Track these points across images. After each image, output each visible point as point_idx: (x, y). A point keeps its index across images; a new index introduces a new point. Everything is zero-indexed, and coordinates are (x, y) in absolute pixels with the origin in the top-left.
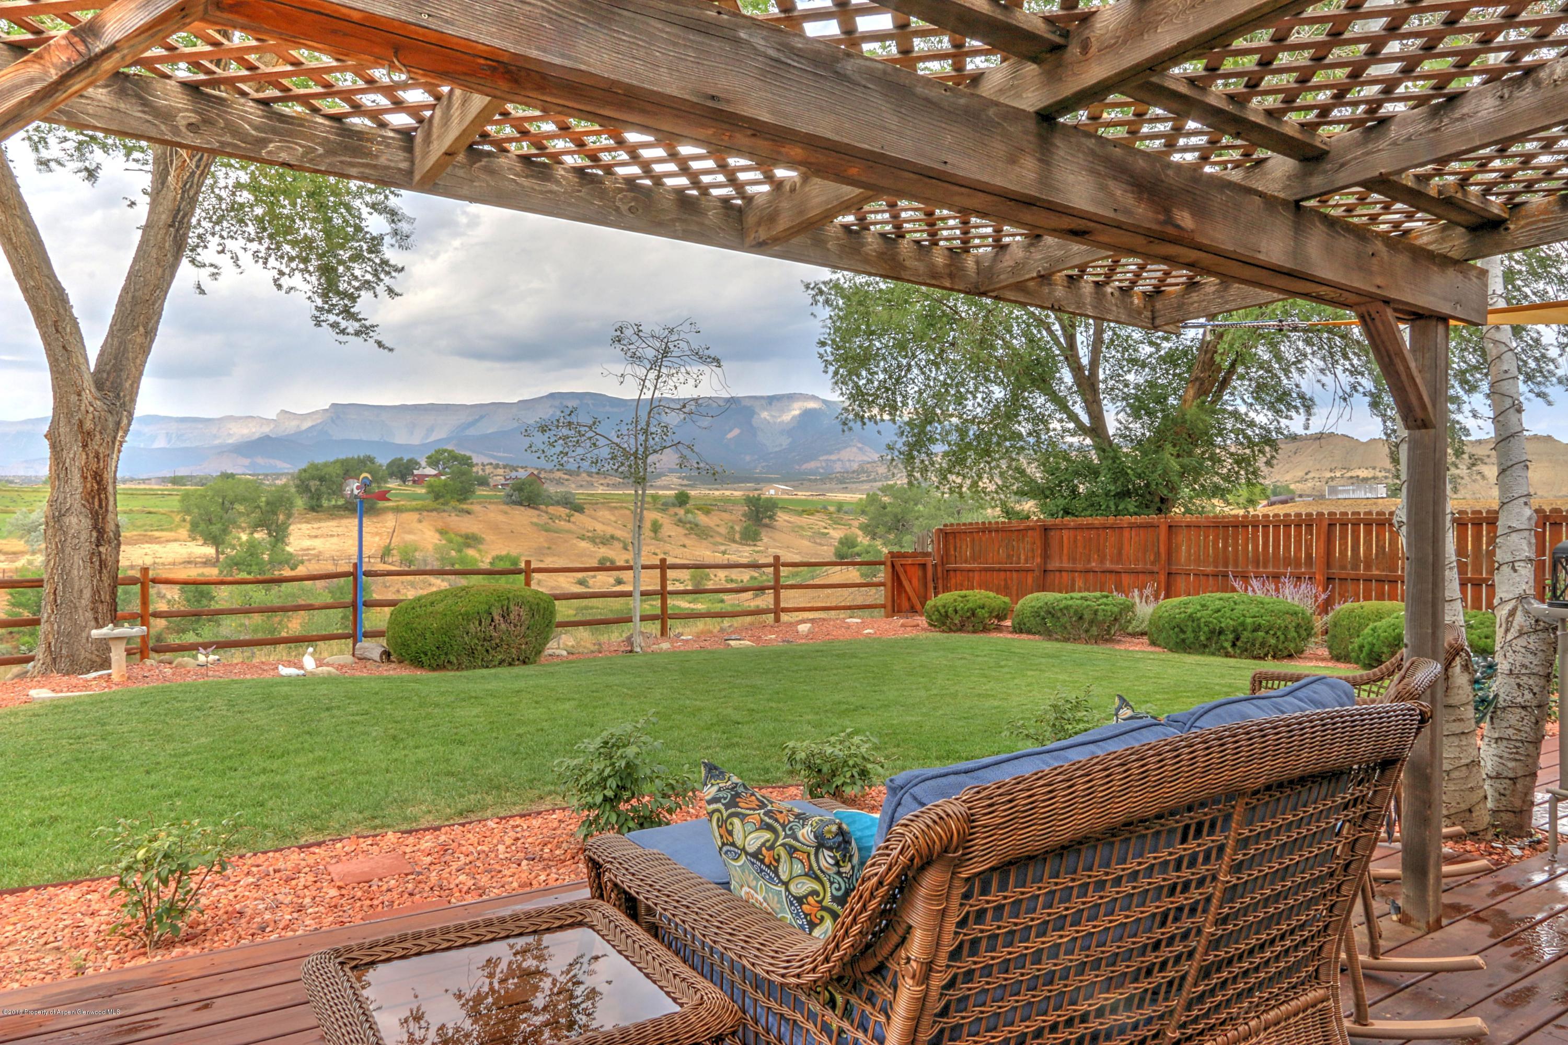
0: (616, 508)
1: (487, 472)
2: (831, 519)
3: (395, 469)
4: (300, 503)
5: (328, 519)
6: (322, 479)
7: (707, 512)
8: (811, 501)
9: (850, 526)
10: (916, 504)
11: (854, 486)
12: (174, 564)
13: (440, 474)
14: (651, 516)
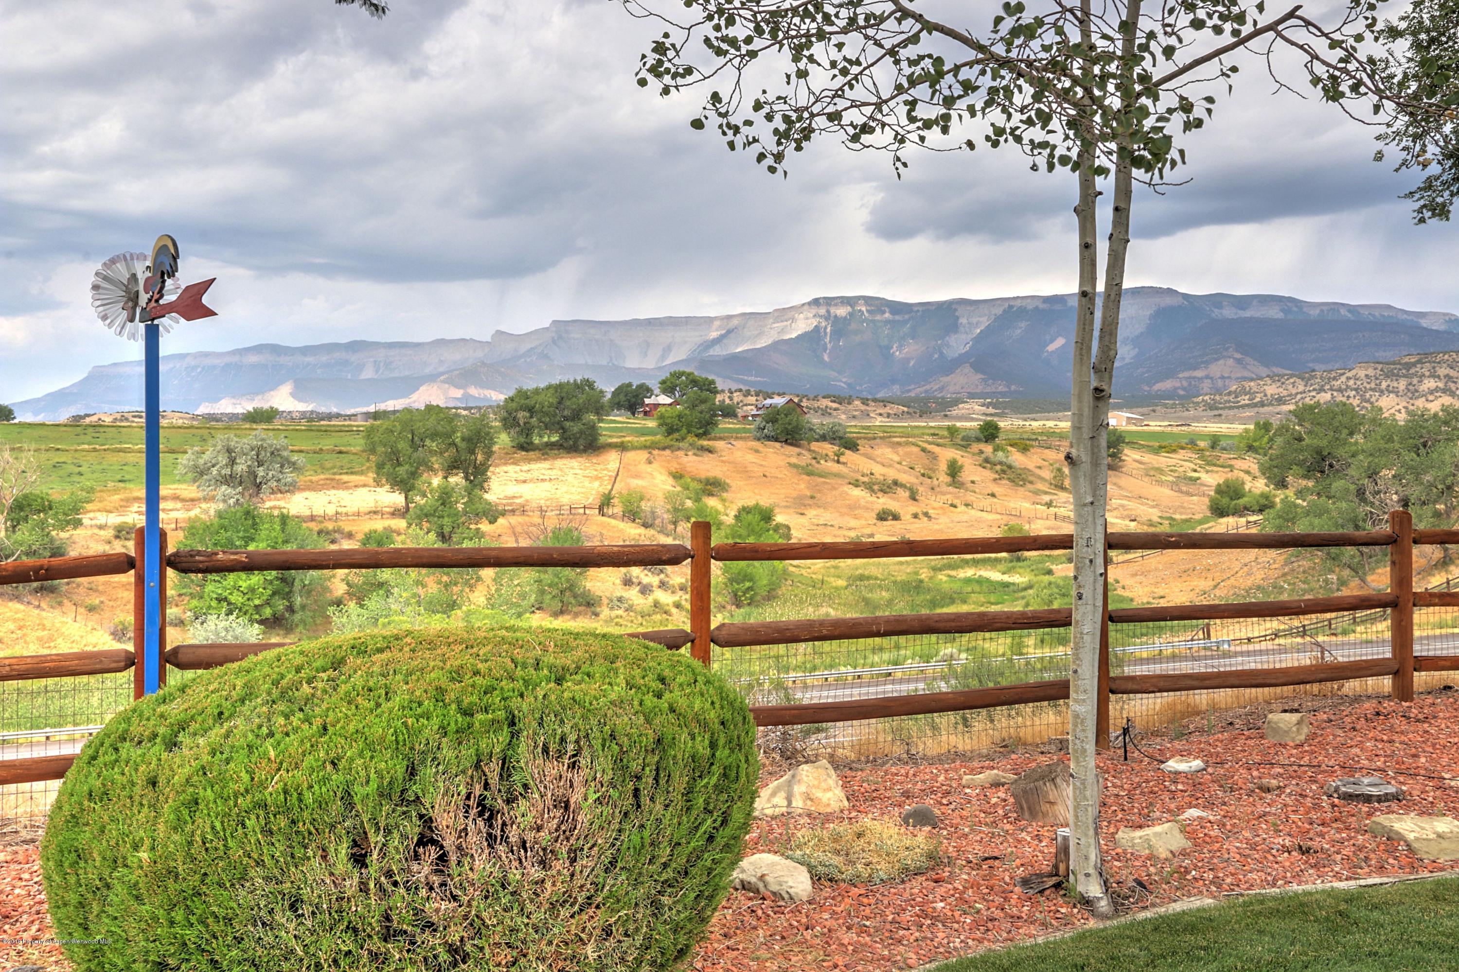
0: (899, 444)
1: (736, 400)
2: (1202, 458)
3: (622, 397)
4: (504, 439)
5: (538, 460)
6: (531, 410)
7: (1025, 449)
8: (1171, 434)
9: (1231, 468)
10: (1351, 434)
11: (1232, 412)
12: (358, 514)
13: (676, 403)
14: (948, 454)
